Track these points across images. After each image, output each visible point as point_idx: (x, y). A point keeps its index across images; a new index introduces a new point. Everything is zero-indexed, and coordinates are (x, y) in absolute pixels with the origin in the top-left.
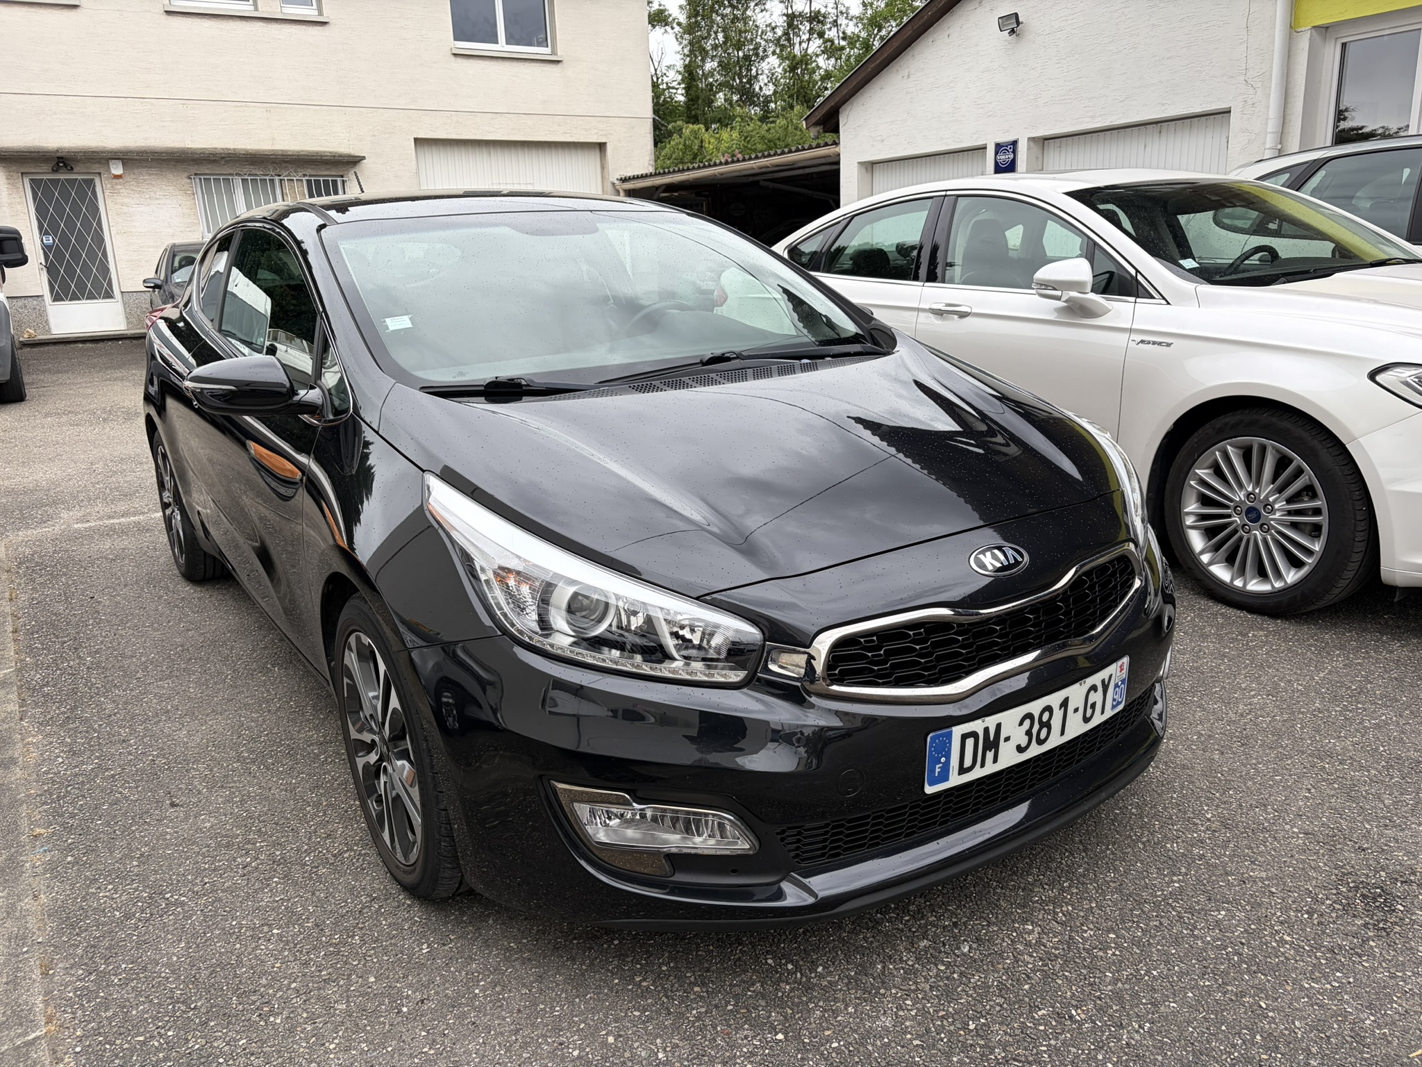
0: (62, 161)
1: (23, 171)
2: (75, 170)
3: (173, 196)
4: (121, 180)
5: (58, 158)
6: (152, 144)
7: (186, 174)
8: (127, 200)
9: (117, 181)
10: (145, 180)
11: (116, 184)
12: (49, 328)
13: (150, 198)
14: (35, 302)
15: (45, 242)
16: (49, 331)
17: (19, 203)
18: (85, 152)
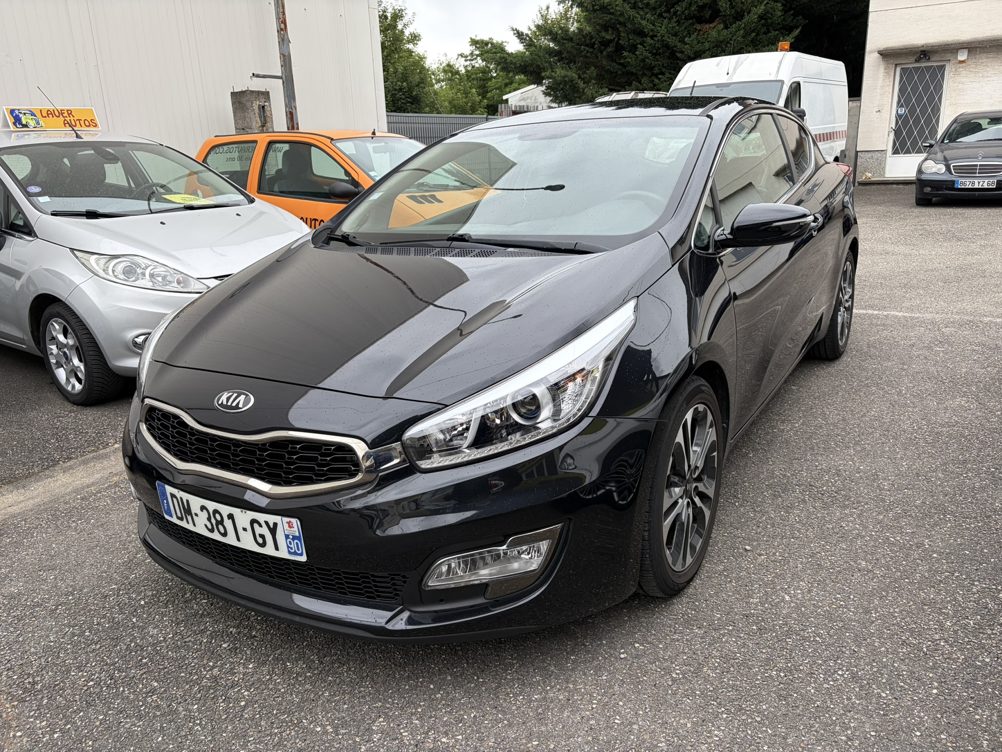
0: (924, 53)
1: (896, 62)
2: (932, 59)
4: (964, 64)
5: (921, 51)
8: (964, 80)
9: (961, 65)
10: (983, 63)
11: (959, 68)
12: (884, 173)
13: (982, 76)
14: (879, 155)
15: (899, 112)
16: (882, 175)
17: (888, 86)
18: (939, 46)
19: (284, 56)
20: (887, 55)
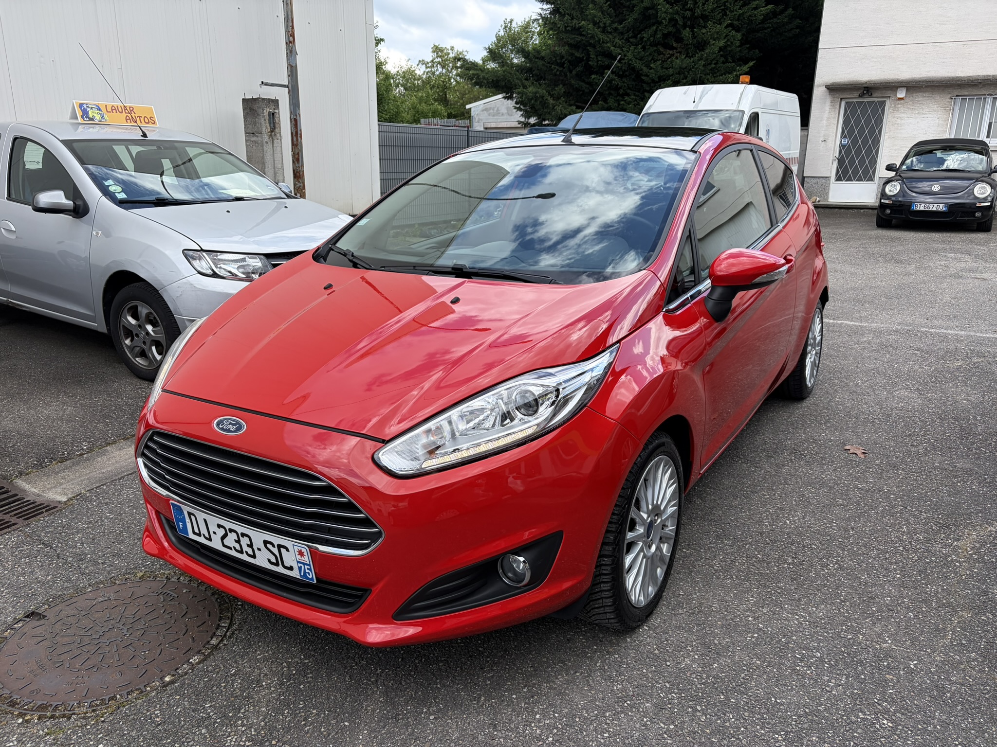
0: (867, 89)
1: (842, 97)
2: (874, 95)
3: (935, 111)
4: (902, 101)
5: (865, 88)
6: (931, 75)
7: (949, 96)
8: (902, 115)
9: (899, 102)
10: (918, 101)
11: (898, 104)
12: (828, 198)
13: (918, 113)
14: (824, 181)
15: (842, 142)
16: (827, 200)
17: (834, 118)
18: (880, 83)
19: (291, 66)
20: (834, 89)
